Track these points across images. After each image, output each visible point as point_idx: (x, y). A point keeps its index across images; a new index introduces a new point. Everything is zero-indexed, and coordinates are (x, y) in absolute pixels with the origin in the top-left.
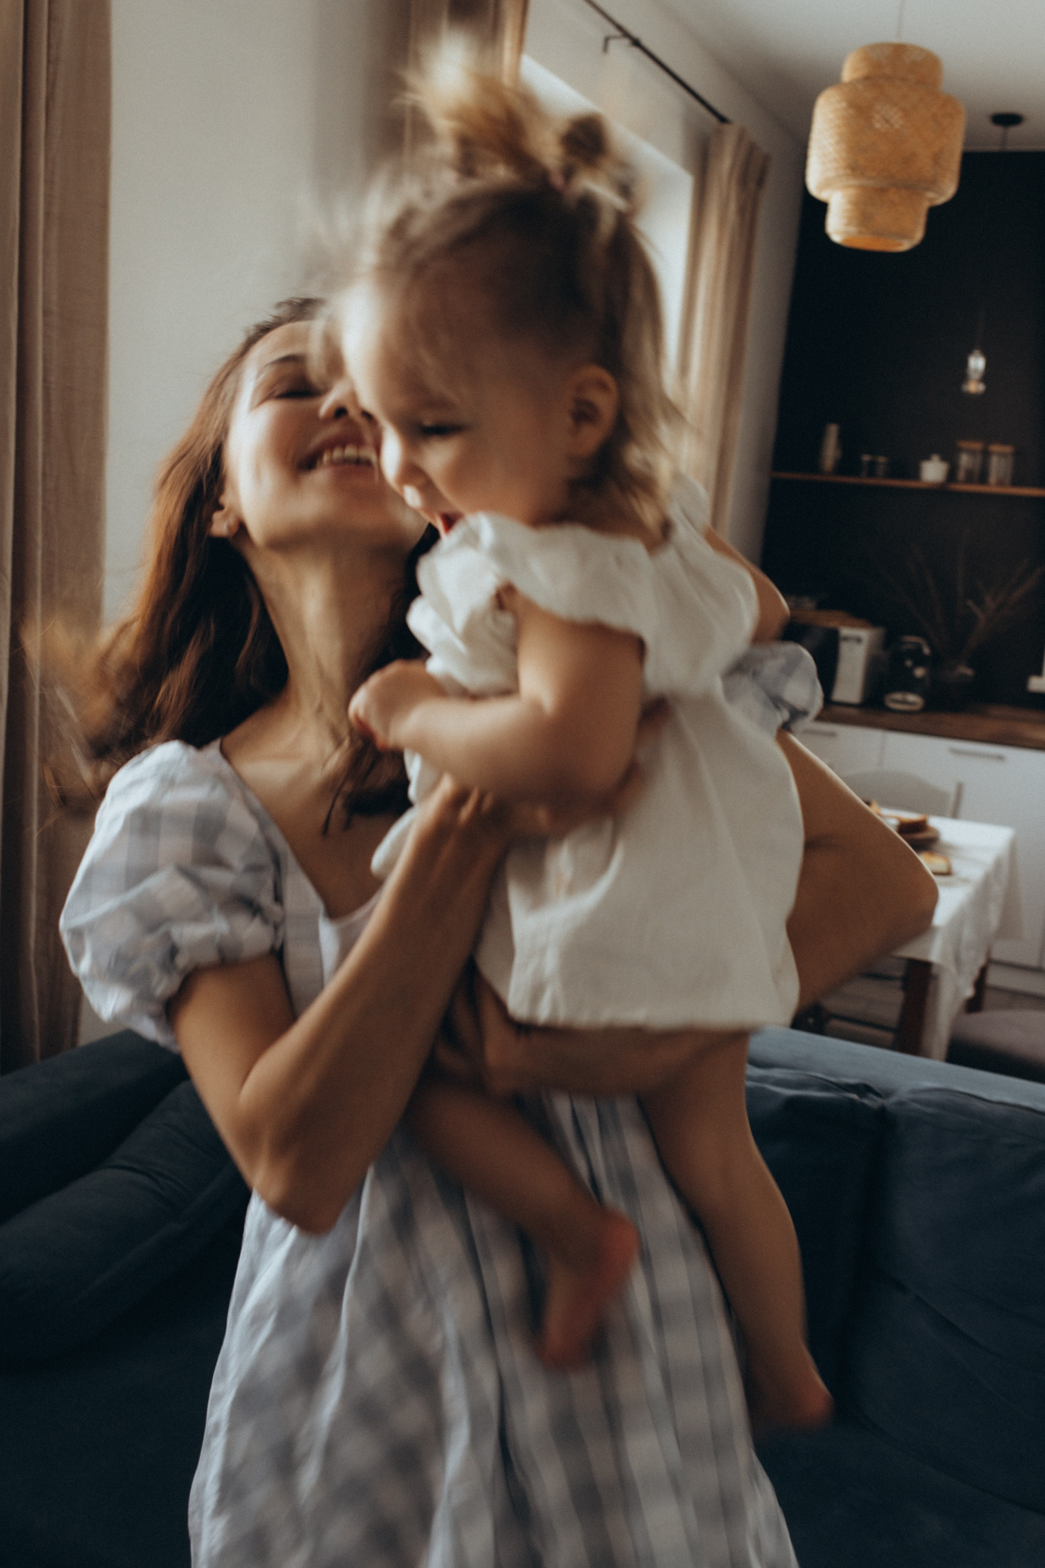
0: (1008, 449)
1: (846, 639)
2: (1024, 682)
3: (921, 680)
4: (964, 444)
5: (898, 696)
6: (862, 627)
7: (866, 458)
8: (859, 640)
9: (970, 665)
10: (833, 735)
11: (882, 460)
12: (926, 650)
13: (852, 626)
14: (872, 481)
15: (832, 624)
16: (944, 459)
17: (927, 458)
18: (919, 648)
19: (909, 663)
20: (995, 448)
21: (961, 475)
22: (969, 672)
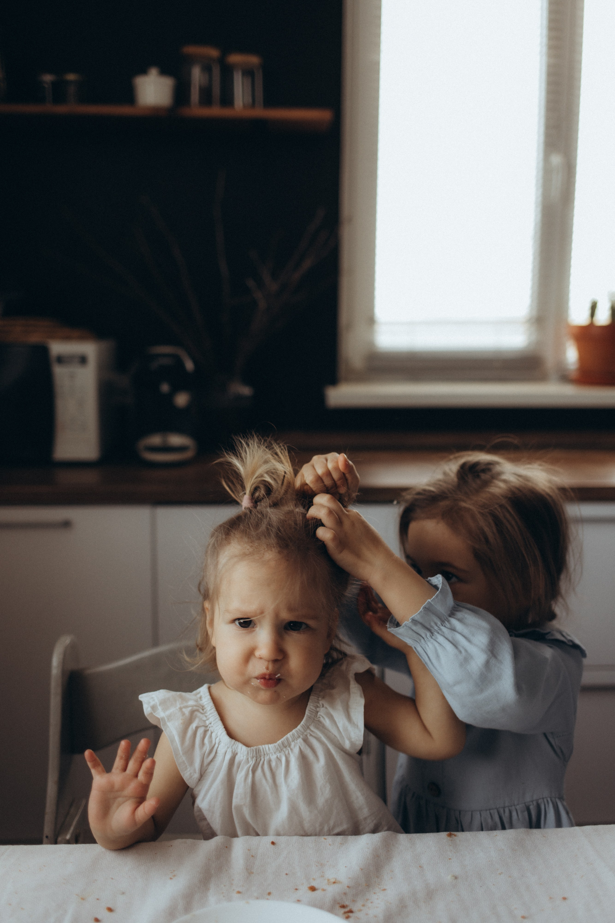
0: (254, 60)
1: (60, 360)
2: (321, 398)
3: (187, 410)
4: (191, 50)
5: (156, 440)
6: (82, 338)
7: (48, 78)
8: (83, 360)
9: (247, 381)
10: (66, 524)
11: (71, 77)
12: (189, 365)
13: (67, 338)
14: (61, 109)
15: (34, 338)
16: (164, 72)
17: (144, 71)
18: (180, 364)
19: (165, 388)
20: (235, 58)
21: (195, 95)
22: (246, 391)
